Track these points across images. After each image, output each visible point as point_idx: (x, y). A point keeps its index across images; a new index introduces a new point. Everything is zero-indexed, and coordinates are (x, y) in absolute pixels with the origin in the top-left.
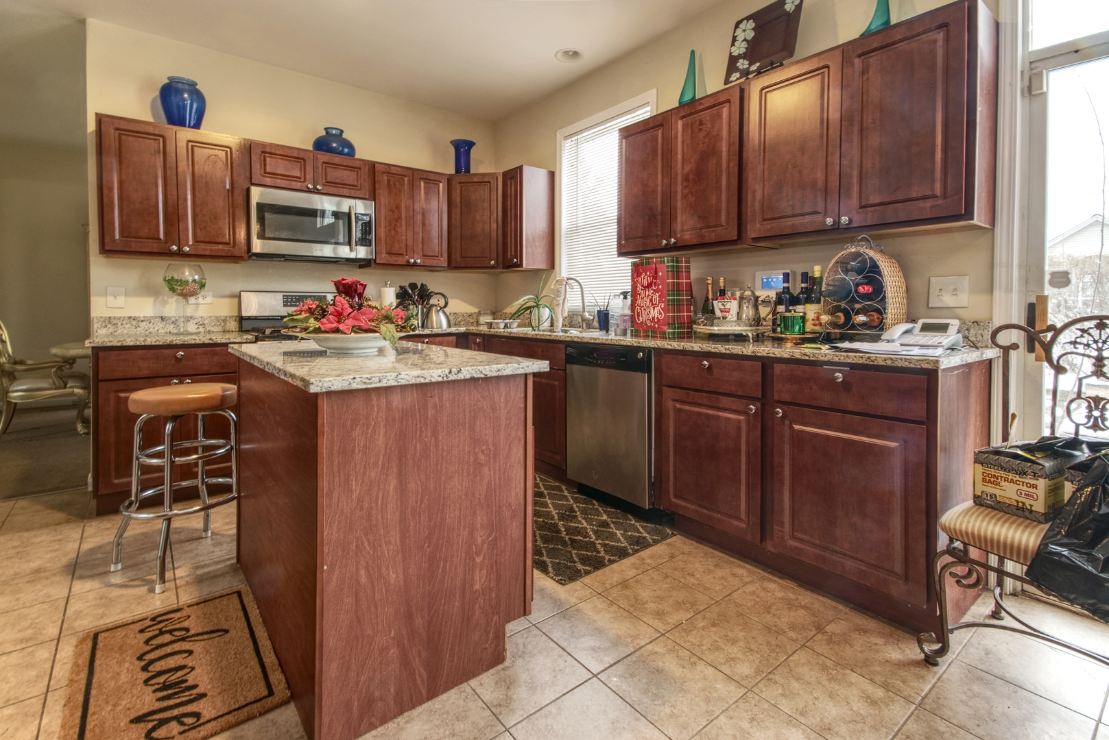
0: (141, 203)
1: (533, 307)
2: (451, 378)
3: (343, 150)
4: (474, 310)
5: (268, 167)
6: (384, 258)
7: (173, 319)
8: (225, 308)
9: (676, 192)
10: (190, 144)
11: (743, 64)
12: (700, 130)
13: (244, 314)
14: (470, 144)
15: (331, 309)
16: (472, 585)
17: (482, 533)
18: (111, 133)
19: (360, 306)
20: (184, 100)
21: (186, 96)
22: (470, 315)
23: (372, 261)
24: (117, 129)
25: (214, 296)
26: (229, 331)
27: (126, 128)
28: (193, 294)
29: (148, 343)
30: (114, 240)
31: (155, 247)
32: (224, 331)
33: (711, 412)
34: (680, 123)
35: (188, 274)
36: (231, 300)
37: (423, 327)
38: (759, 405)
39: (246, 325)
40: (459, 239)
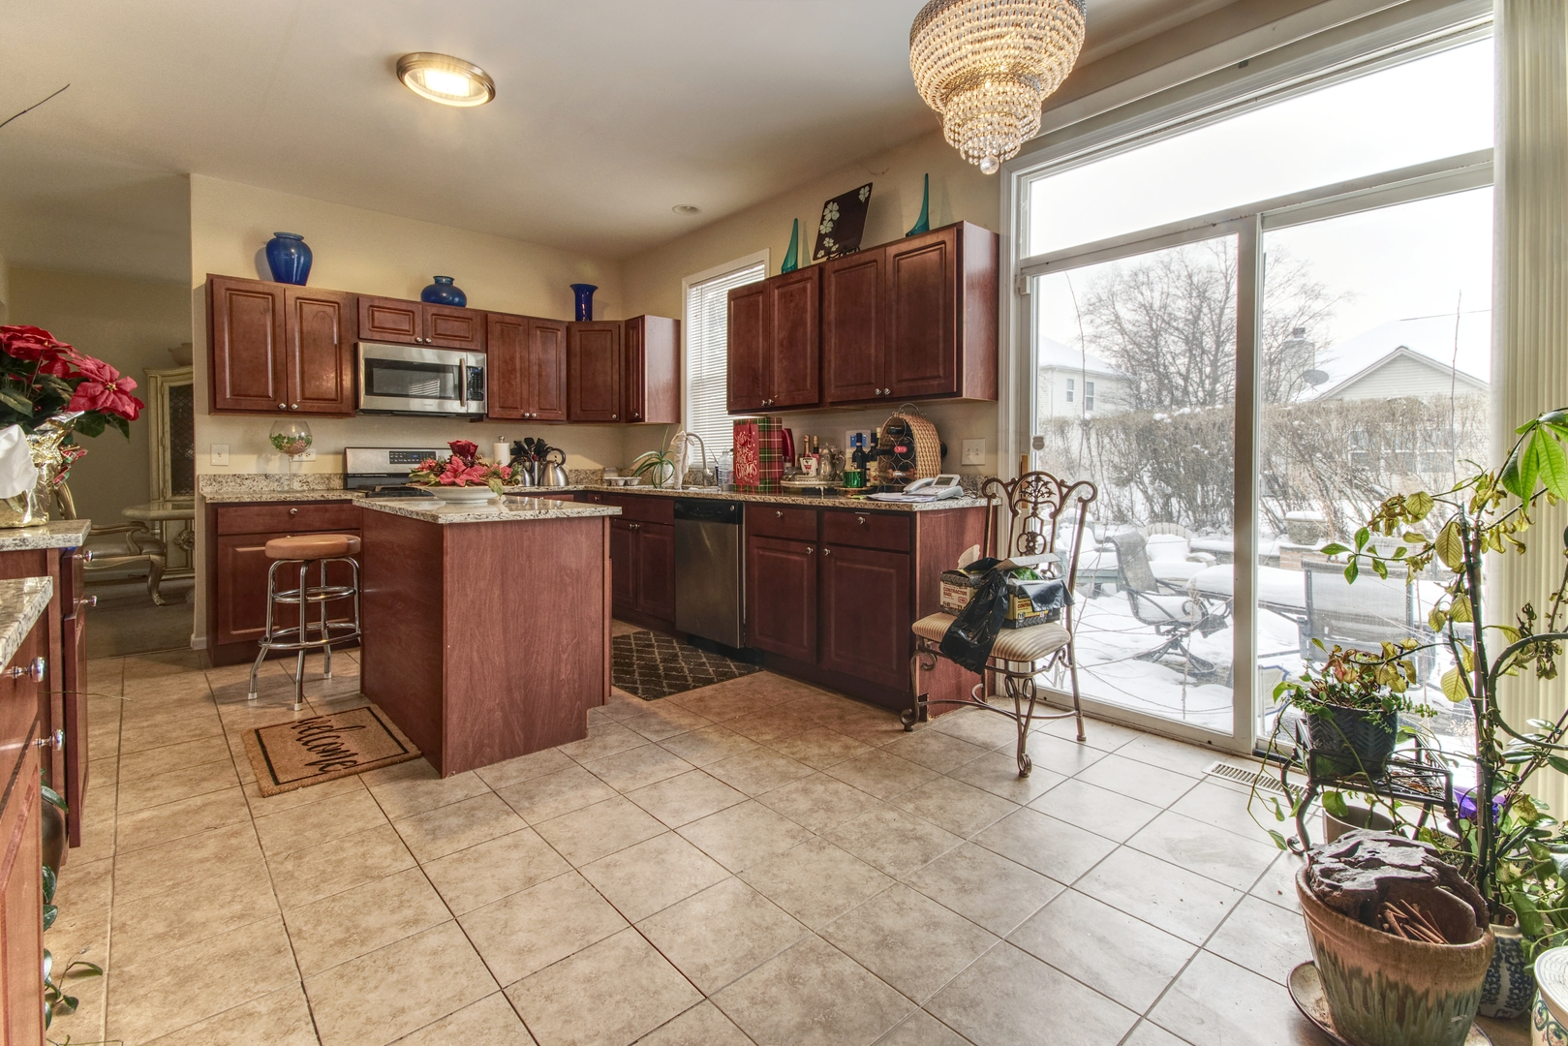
0: (251, 361)
1: (657, 463)
2: (541, 517)
3: (453, 299)
4: (598, 466)
5: (376, 321)
6: (497, 412)
7: (277, 477)
8: (329, 466)
9: (773, 358)
10: (298, 301)
11: (829, 243)
12: (791, 301)
13: (350, 471)
14: (592, 289)
15: (448, 466)
16: (559, 676)
17: (567, 637)
18: (221, 294)
19: (473, 464)
20: (292, 254)
21: (293, 251)
22: (594, 472)
23: (485, 416)
24: (228, 289)
25: (318, 453)
26: (333, 489)
27: (237, 288)
28: (300, 451)
29: (264, 500)
30: (225, 399)
31: (264, 404)
32: (328, 490)
33: (784, 556)
34: (776, 291)
35: (294, 431)
36: (336, 456)
37: (539, 485)
38: (815, 546)
39: (351, 483)
40: (579, 391)
